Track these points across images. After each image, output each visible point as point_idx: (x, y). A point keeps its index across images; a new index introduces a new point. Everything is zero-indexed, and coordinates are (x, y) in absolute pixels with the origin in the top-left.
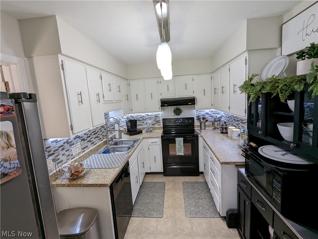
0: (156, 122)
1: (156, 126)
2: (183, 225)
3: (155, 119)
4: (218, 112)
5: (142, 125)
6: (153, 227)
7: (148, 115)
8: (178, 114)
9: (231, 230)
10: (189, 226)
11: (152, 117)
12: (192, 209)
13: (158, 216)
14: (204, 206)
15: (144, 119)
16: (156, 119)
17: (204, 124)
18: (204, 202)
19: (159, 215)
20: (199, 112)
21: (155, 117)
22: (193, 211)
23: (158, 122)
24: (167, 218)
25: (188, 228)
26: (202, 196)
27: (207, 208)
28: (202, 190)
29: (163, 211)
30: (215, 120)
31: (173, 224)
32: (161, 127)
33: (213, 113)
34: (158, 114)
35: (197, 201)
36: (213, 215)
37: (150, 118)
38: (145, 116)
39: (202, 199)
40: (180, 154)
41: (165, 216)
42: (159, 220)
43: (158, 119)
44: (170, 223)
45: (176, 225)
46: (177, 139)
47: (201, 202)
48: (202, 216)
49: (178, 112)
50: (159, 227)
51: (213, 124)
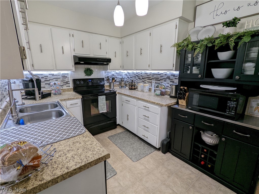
0: (64, 83)
1: (65, 87)
2: (138, 169)
3: (62, 80)
4: (121, 74)
5: (45, 87)
6: (116, 187)
7: (53, 75)
8: (90, 75)
9: (166, 154)
10: (143, 168)
11: (59, 77)
12: (134, 154)
13: (113, 175)
14: (139, 148)
15: (48, 79)
16: (65, 80)
17: (113, 84)
18: (137, 145)
19: (112, 173)
20: (107, 73)
21: (63, 77)
22: (135, 155)
23: (67, 83)
24: (121, 171)
25: (143, 169)
26: (132, 142)
27: (143, 148)
28: (128, 137)
29: (113, 168)
30: (121, 80)
31: (131, 174)
32: (71, 89)
33: (118, 75)
34: (66, 74)
35: (132, 146)
36: (150, 151)
37: (57, 79)
38: (49, 76)
39: (134, 144)
40: (103, 112)
41: (118, 171)
42: (116, 177)
43: (66, 80)
44: (128, 174)
45: (133, 173)
46: (100, 97)
47: (135, 146)
48: (144, 156)
49: (89, 72)
50: (121, 183)
51: (120, 84)
